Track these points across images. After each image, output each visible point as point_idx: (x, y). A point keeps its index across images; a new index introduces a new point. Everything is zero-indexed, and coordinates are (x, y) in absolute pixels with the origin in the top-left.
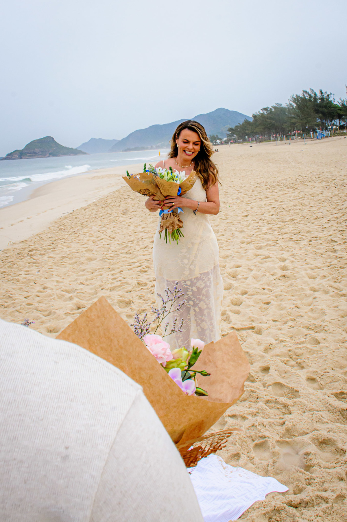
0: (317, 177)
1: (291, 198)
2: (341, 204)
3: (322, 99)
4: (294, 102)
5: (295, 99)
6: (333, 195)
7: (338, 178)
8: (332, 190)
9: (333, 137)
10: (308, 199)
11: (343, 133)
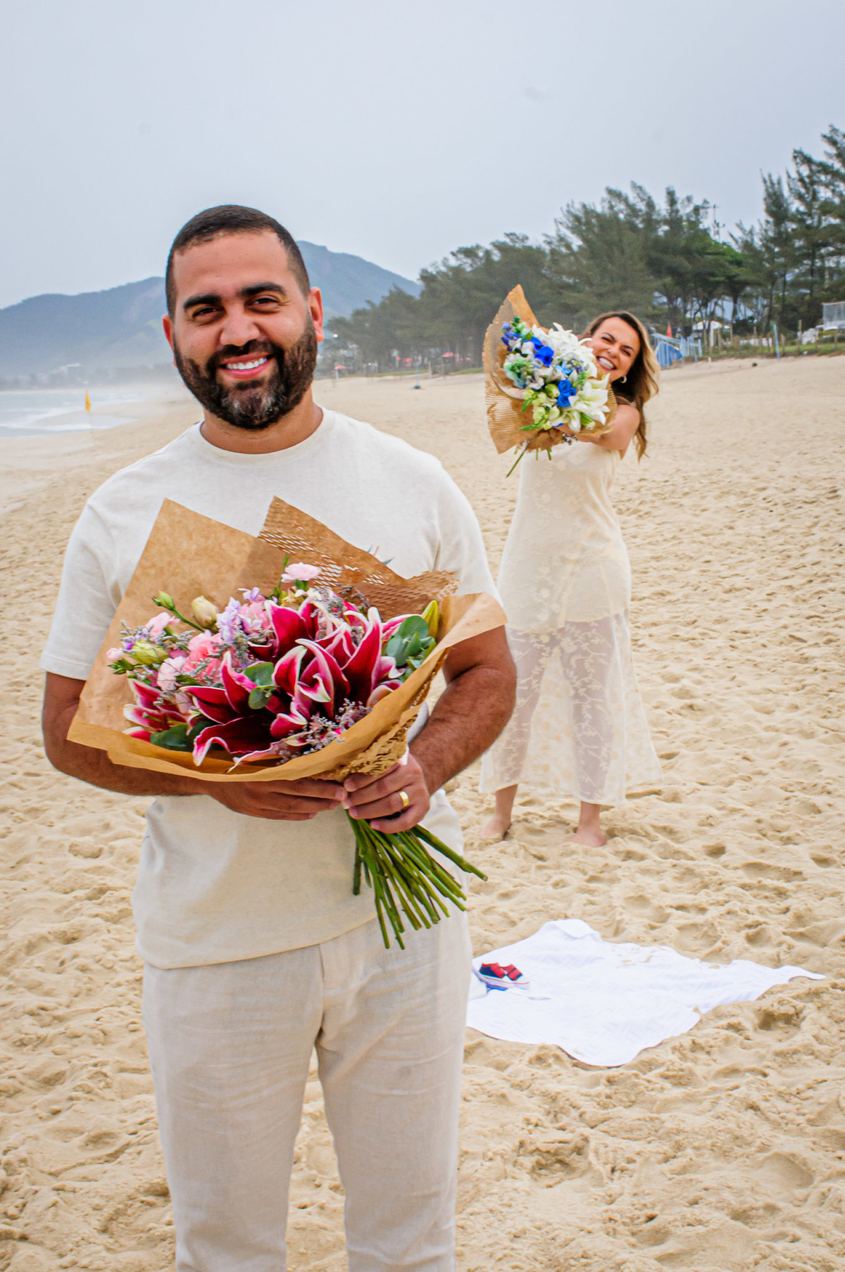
0: (705, 481)
1: (638, 541)
2: (795, 553)
3: (674, 221)
4: (574, 230)
5: (577, 219)
6: (766, 531)
7: (773, 484)
8: (762, 519)
9: (714, 359)
10: (694, 542)
11: (747, 347)
